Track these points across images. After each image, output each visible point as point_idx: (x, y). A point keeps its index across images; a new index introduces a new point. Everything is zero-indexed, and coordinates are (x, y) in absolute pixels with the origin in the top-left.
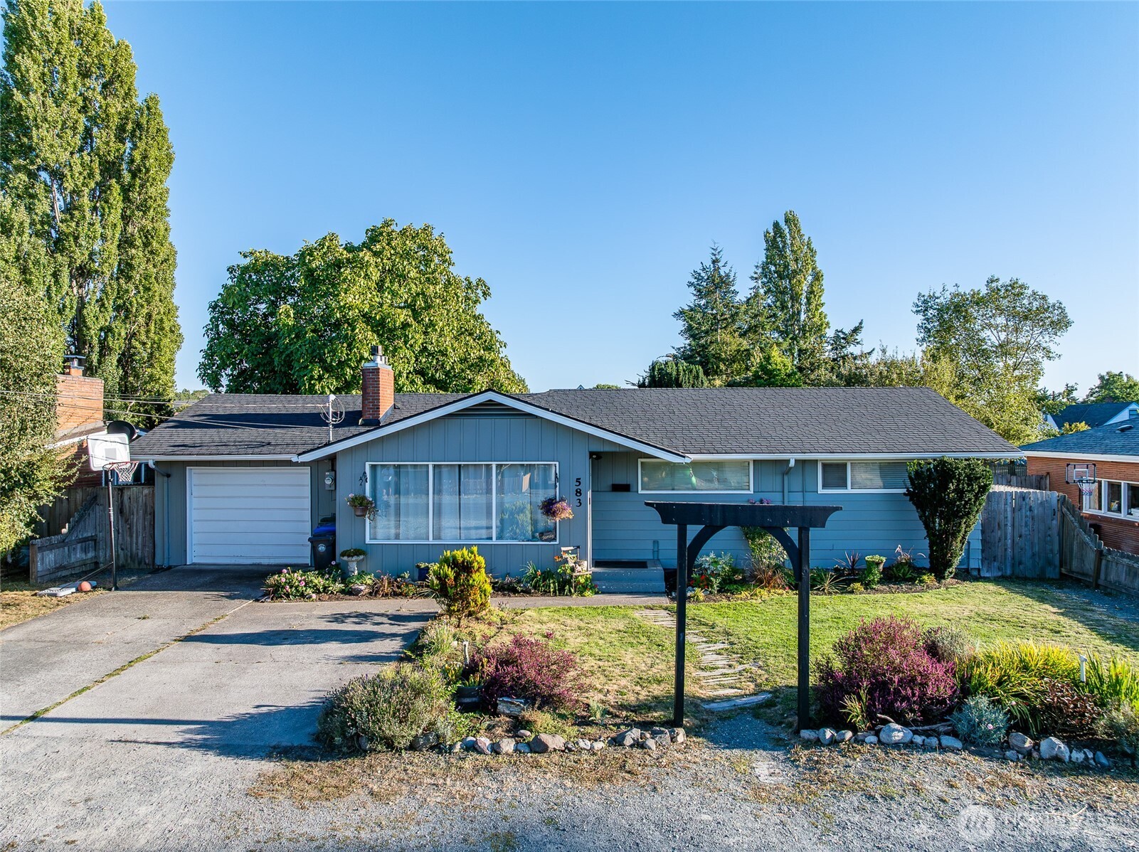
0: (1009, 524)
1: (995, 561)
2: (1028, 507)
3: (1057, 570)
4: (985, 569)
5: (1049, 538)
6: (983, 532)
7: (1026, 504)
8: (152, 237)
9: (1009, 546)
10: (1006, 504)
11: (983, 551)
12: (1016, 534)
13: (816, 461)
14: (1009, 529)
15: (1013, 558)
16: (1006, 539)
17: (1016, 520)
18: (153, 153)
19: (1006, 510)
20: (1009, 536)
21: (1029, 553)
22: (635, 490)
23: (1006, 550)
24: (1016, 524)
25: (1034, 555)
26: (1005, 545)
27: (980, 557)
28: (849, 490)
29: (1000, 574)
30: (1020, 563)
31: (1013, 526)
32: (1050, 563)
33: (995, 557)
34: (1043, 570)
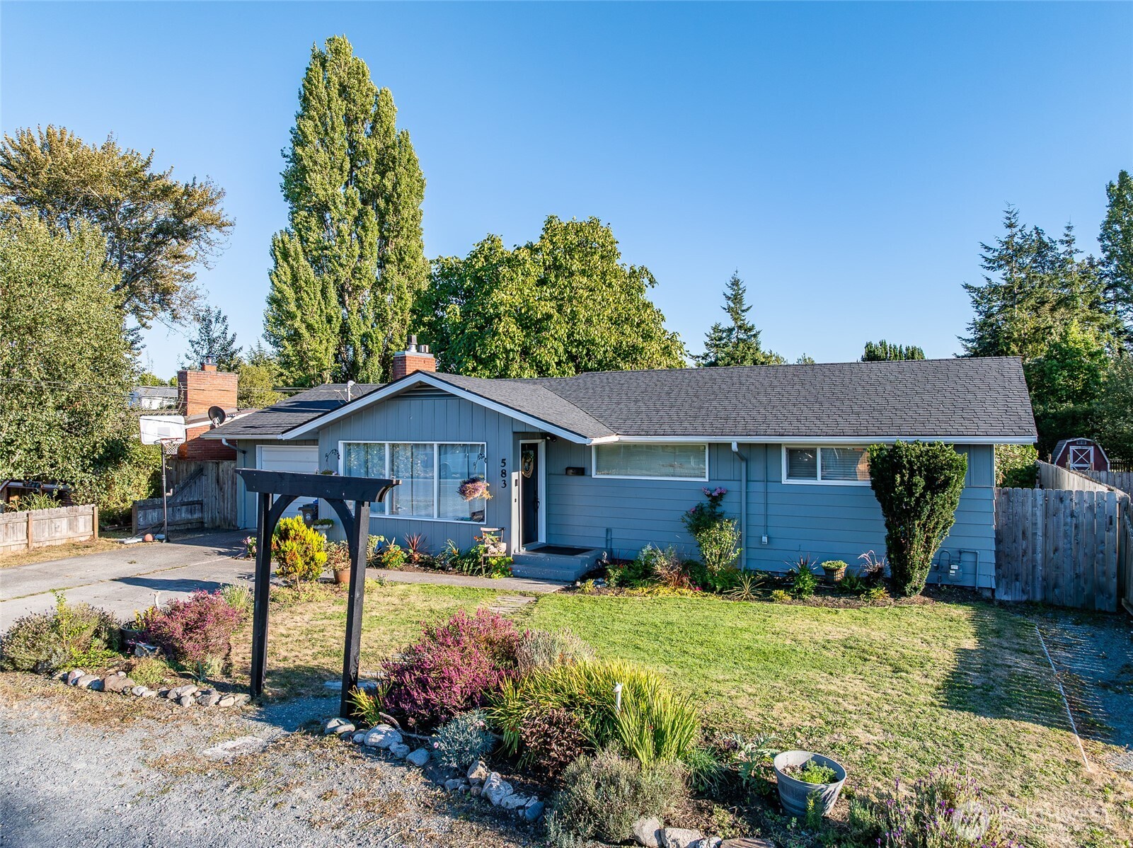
0: (1040, 533)
1: (1017, 580)
2: (1068, 511)
3: (1114, 600)
4: (1002, 590)
5: (1101, 555)
6: (998, 541)
7: (1065, 508)
8: (405, 253)
9: (1039, 562)
10: (1034, 506)
11: (998, 566)
12: (1050, 548)
13: (779, 446)
14: (1040, 539)
15: (1044, 579)
16: (1034, 552)
17: (1050, 527)
18: (405, 180)
19: (1034, 515)
20: (1039, 549)
21: (1069, 574)
22: (589, 473)
23: (1034, 567)
24: (1050, 533)
25: (1078, 576)
26: (1034, 560)
27: (993, 574)
28: (819, 482)
29: (1025, 598)
30: (1056, 586)
31: (1045, 535)
32: (1101, 589)
33: (1017, 575)
34: (1091, 599)
